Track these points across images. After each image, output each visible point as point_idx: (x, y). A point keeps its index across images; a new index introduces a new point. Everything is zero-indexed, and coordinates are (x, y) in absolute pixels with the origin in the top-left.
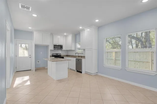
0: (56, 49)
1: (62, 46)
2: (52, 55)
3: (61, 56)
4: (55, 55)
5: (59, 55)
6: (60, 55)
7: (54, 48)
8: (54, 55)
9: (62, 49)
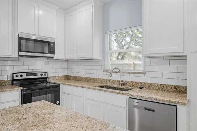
0: (29, 54)
1: (54, 43)
2: (10, 78)
3: (49, 80)
4: (25, 76)
5: (39, 76)
6: (43, 76)
7: (20, 50)
8: (19, 78)
9: (52, 55)
